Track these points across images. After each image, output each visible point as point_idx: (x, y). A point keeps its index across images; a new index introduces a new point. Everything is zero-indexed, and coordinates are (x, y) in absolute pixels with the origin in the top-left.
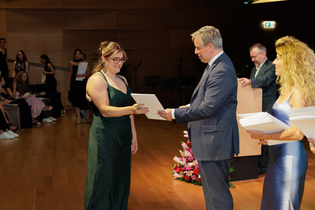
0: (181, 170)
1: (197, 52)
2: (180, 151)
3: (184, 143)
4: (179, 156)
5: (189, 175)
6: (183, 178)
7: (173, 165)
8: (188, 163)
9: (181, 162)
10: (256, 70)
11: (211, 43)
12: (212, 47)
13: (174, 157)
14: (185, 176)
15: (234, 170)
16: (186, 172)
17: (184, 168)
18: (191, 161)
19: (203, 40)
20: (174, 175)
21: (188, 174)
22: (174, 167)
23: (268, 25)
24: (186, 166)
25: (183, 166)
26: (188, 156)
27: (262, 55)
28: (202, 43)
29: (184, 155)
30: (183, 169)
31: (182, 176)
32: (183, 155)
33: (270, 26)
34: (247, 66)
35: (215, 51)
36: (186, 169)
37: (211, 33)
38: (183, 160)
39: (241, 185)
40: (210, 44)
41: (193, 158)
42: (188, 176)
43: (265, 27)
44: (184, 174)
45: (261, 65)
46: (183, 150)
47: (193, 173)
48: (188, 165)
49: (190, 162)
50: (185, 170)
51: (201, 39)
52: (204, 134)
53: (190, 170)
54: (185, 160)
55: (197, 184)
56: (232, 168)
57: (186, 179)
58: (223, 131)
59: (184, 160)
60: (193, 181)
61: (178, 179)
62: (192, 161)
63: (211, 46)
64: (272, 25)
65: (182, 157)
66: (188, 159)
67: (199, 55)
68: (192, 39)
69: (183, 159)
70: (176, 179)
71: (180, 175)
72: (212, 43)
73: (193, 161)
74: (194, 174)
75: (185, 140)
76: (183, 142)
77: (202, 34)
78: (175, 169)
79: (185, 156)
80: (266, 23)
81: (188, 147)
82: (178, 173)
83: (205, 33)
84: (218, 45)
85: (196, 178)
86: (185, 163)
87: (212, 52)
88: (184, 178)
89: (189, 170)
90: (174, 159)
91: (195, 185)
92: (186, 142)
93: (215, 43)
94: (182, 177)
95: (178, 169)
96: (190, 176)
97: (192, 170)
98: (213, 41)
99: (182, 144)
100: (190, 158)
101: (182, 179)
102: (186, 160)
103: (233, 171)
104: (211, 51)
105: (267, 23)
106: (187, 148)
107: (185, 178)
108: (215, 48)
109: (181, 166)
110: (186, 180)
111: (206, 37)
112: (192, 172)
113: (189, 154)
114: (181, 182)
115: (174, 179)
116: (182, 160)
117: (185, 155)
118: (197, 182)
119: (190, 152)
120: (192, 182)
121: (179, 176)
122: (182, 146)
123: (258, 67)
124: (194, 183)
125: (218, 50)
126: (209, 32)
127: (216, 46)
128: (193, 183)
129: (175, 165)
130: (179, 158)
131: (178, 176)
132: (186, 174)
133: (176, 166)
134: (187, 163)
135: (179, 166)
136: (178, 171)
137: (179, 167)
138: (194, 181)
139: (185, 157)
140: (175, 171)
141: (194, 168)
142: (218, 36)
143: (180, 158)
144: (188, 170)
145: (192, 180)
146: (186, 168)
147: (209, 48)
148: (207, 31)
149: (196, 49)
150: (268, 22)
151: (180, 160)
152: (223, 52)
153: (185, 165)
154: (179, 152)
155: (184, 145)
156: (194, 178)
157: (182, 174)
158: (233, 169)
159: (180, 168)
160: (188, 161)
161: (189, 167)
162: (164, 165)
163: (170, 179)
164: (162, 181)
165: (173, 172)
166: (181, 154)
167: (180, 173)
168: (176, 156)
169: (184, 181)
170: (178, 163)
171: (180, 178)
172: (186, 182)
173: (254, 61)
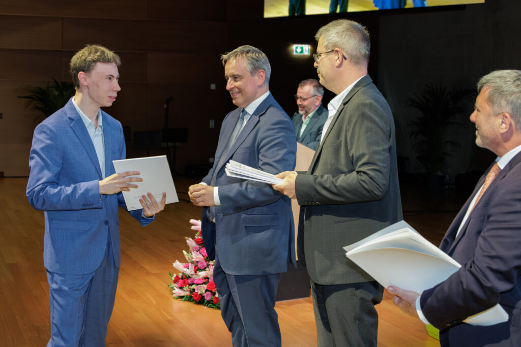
0: (185, 284)
2: (185, 252)
3: (190, 239)
4: (183, 260)
5: (199, 292)
6: (188, 296)
7: (171, 275)
8: (198, 272)
9: (185, 269)
10: (302, 122)
12: (264, 78)
13: (174, 261)
14: (193, 294)
16: (194, 287)
17: (191, 280)
18: (203, 268)
20: (174, 291)
21: (198, 290)
22: (173, 279)
24: (195, 277)
25: (189, 277)
26: (197, 260)
27: (316, 100)
29: (190, 258)
30: (189, 281)
31: (188, 293)
32: (190, 259)
36: (195, 282)
38: (189, 267)
39: (284, 308)
40: (260, 72)
41: (205, 264)
42: (197, 293)
44: (192, 290)
45: (310, 115)
46: (188, 251)
47: (206, 288)
48: (198, 276)
49: (201, 270)
50: (193, 284)
52: (244, 229)
53: (202, 284)
54: (193, 267)
55: (213, 306)
57: (195, 298)
58: (279, 225)
59: (191, 267)
60: (206, 301)
61: (182, 297)
62: (205, 268)
63: (260, 75)
65: (187, 262)
66: (197, 265)
69: (190, 264)
70: (177, 299)
71: (185, 291)
72: (264, 70)
73: (207, 269)
74: (209, 291)
75: (192, 234)
76: (189, 237)
78: (176, 281)
79: (193, 260)
81: (198, 246)
82: (181, 288)
83: (254, 53)
85: (213, 297)
86: (193, 272)
88: (191, 297)
89: (199, 284)
90: (174, 265)
91: (210, 309)
92: (193, 238)
94: (187, 295)
95: (181, 282)
96: (201, 294)
97: (204, 283)
98: (266, 67)
99: (188, 241)
100: (201, 263)
102: (195, 267)
104: (259, 84)
106: (196, 248)
108: (265, 81)
109: (186, 276)
110: (194, 300)
112: (205, 286)
113: (199, 258)
114: (186, 302)
115: (174, 298)
116: (187, 267)
117: (193, 258)
118: (213, 304)
119: (200, 253)
120: (205, 303)
121: (182, 293)
122: (186, 243)
123: (305, 118)
124: (209, 306)
128: (207, 306)
129: (175, 275)
131: (180, 294)
132: (194, 290)
133: (177, 277)
134: (196, 272)
136: (181, 285)
137: (182, 278)
138: (209, 302)
139: (192, 262)
140: (176, 285)
141: (208, 281)
143: (184, 264)
144: (197, 284)
145: (204, 299)
146: (194, 280)
147: (257, 77)
151: (185, 267)
153: (192, 275)
154: (183, 253)
155: (190, 242)
156: (208, 297)
157: (188, 289)
159: (184, 280)
160: (197, 268)
161: (200, 279)
162: (153, 274)
163: (168, 298)
164: (154, 303)
165: (172, 286)
166: (186, 257)
167: (184, 289)
168: (177, 261)
169: (191, 301)
170: (180, 272)
171: (185, 297)
172: (194, 304)
173: (300, 105)
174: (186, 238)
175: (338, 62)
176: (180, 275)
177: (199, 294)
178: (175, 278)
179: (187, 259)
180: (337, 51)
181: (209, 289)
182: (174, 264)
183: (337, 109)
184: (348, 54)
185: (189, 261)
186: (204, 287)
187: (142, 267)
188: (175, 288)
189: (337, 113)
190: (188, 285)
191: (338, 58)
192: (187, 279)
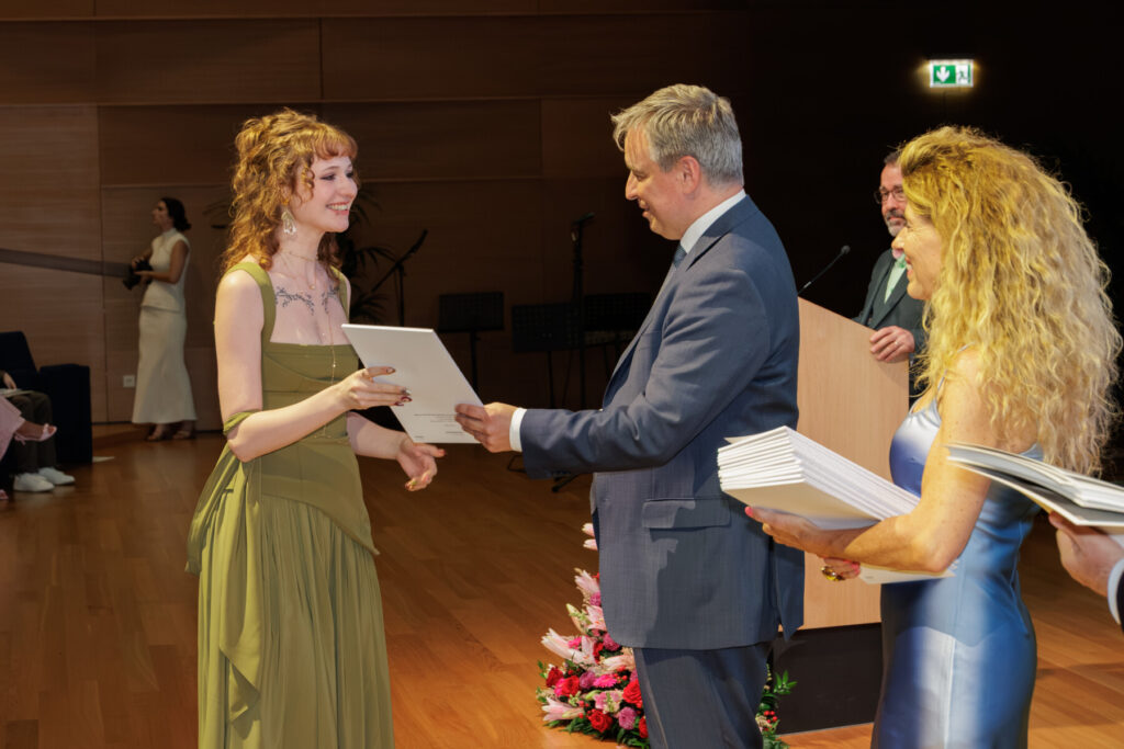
0: (572, 688)
1: (634, 192)
2: (571, 608)
3: (585, 574)
4: (567, 628)
5: (606, 709)
6: (581, 720)
7: (542, 667)
8: (601, 657)
9: (572, 652)
10: (893, 260)
11: (690, 158)
12: (695, 176)
13: (545, 632)
14: (590, 714)
15: (793, 683)
16: (592, 695)
17: (587, 678)
18: (615, 648)
19: (657, 144)
20: (545, 708)
21: (603, 703)
22: (546, 675)
23: (943, 75)
24: (594, 669)
25: (580, 671)
28: (654, 155)
29: (584, 623)
30: (583, 682)
31: (580, 711)
32: (582, 626)
33: (952, 78)
34: (846, 248)
35: (704, 191)
36: (596, 684)
37: (690, 114)
38: (580, 644)
40: (687, 163)
42: (601, 710)
43: (932, 84)
44: (588, 705)
46: (580, 606)
47: (622, 698)
48: (603, 667)
49: (610, 652)
50: (592, 689)
51: (648, 136)
52: (648, 535)
53: (612, 688)
54: (592, 644)
55: (640, 744)
56: (785, 678)
57: (595, 724)
58: (728, 526)
59: (588, 645)
60: (622, 731)
61: (564, 723)
62: (619, 649)
63: (689, 169)
64: (962, 73)
65: (580, 634)
66: (602, 642)
67: (642, 203)
68: (617, 135)
69: (584, 639)
70: (555, 726)
71: (572, 706)
72: (694, 156)
74: (629, 705)
75: (591, 562)
76: (582, 569)
77: (654, 119)
78: (550, 683)
79: (591, 627)
80: (937, 69)
82: (564, 700)
83: (668, 115)
84: (718, 167)
85: (638, 721)
86: (591, 659)
87: (693, 195)
88: (587, 722)
89: (608, 689)
90: (545, 640)
92: (593, 572)
93: (704, 157)
94: (578, 718)
95: (562, 684)
96: (609, 714)
97: (618, 686)
98: (700, 148)
99: (578, 580)
101: (578, 724)
102: (596, 646)
103: (792, 689)
104: (688, 190)
105: (943, 69)
107: (589, 721)
108: (709, 179)
109: (574, 669)
110: (593, 730)
111: (670, 129)
112: (620, 693)
114: (576, 735)
115: (548, 725)
116: (577, 646)
117: (589, 623)
118: (638, 738)
120: (619, 736)
121: (566, 713)
122: (576, 585)
124: (629, 743)
125: (720, 187)
126: (686, 110)
127: (709, 171)
128: (626, 742)
129: (551, 666)
130: (567, 635)
131: (561, 713)
132: (593, 703)
133: (555, 671)
134: (597, 659)
135: (567, 670)
136: (563, 692)
137: (568, 675)
138: (629, 734)
139: (590, 634)
140: (550, 691)
141: (628, 680)
142: (720, 130)
143: (571, 638)
144: (601, 689)
145: (618, 727)
146: (594, 678)
147: (679, 175)
148: (676, 107)
149: (632, 179)
150: (946, 63)
151: (571, 647)
152: (741, 195)
153: (588, 665)
154: (566, 612)
155: (585, 582)
156: (627, 721)
157: (578, 702)
158: (789, 682)
159: (571, 680)
160: (600, 648)
161: (607, 676)
162: (507, 667)
163: (531, 726)
164: (495, 735)
165: (543, 694)
166: (576, 621)
167: (570, 701)
168: (551, 630)
169: (586, 734)
170: (561, 659)
171: (574, 722)
172: (596, 738)
174: (577, 570)
176: (562, 666)
177: (604, 712)
178: (550, 673)
179: (578, 625)
181: (628, 701)
182: (544, 638)
185: (581, 630)
186: (617, 695)
187: (485, 649)
188: (548, 699)
190: (579, 692)
192: (578, 676)
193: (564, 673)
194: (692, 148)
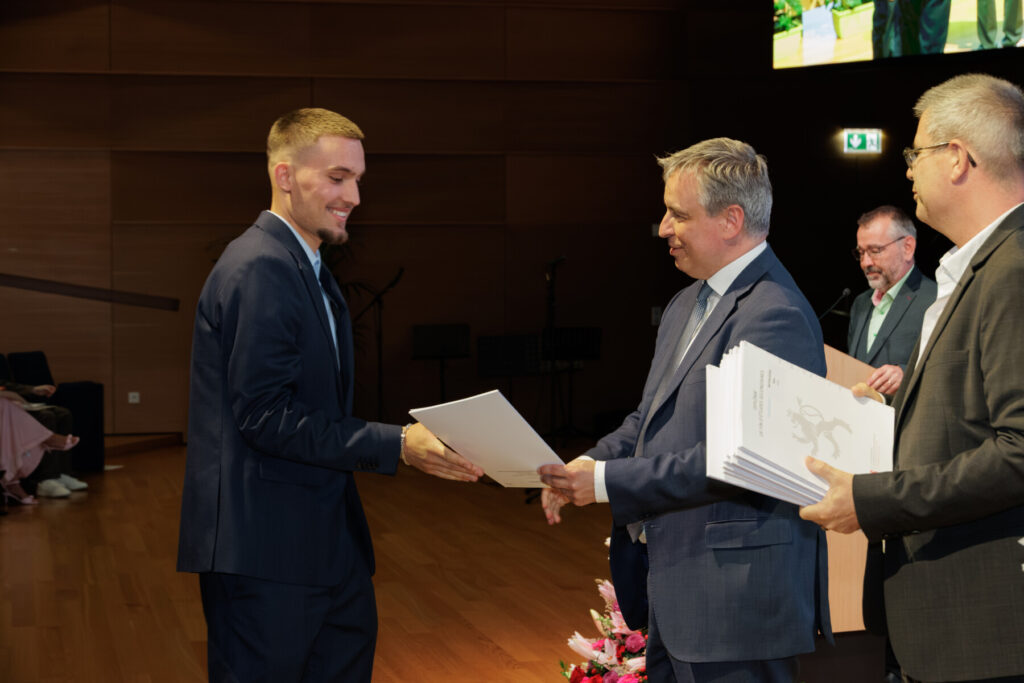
1: (669, 231)
2: (594, 614)
3: (607, 583)
4: (590, 631)
7: (564, 666)
8: (624, 659)
9: (596, 653)
10: (872, 307)
11: (735, 206)
12: (739, 223)
13: (571, 634)
17: (610, 678)
18: (637, 650)
19: (708, 190)
22: (569, 674)
24: (617, 669)
25: (604, 671)
26: (623, 631)
27: (903, 249)
28: (703, 199)
29: (608, 627)
30: (606, 681)
32: (606, 630)
34: (847, 291)
35: (743, 238)
36: (619, 682)
37: (742, 167)
38: (603, 646)
40: (731, 210)
41: (642, 640)
45: (893, 291)
46: (602, 613)
48: (626, 667)
49: (632, 654)
52: (710, 555)
54: (615, 646)
58: (791, 543)
59: (611, 648)
62: (642, 650)
63: (733, 217)
65: (601, 635)
66: (624, 645)
67: (676, 242)
69: (607, 641)
72: (742, 206)
76: (603, 579)
77: (711, 167)
78: (575, 680)
79: (614, 631)
83: (723, 166)
84: (759, 217)
86: (614, 660)
90: (571, 642)
93: (750, 207)
95: (586, 681)
98: (748, 200)
99: (601, 588)
100: (633, 639)
102: (619, 648)
104: (729, 236)
109: (598, 668)
116: (601, 649)
117: (612, 627)
122: (599, 592)
123: (880, 297)
126: (737, 162)
127: (750, 221)
129: (573, 667)
130: (591, 637)
133: (578, 669)
134: (620, 660)
135: (590, 670)
137: (590, 674)
139: (613, 637)
143: (594, 641)
146: (617, 677)
147: (723, 222)
151: (595, 648)
152: (764, 245)
153: (612, 666)
154: (590, 616)
155: (605, 589)
159: (596, 678)
160: (622, 650)
161: (629, 676)
162: (523, 665)
166: (599, 624)
168: (576, 633)
170: (584, 660)
173: (869, 267)
174: (598, 580)
175: (957, 171)
176: (585, 666)
178: (573, 673)
179: (601, 629)
180: (956, 147)
182: (569, 640)
183: (958, 279)
184: (981, 155)
185: (604, 633)
187: (498, 648)
189: (957, 288)
191: (958, 162)
192: (603, 675)
193: (586, 672)
194: (741, 198)
